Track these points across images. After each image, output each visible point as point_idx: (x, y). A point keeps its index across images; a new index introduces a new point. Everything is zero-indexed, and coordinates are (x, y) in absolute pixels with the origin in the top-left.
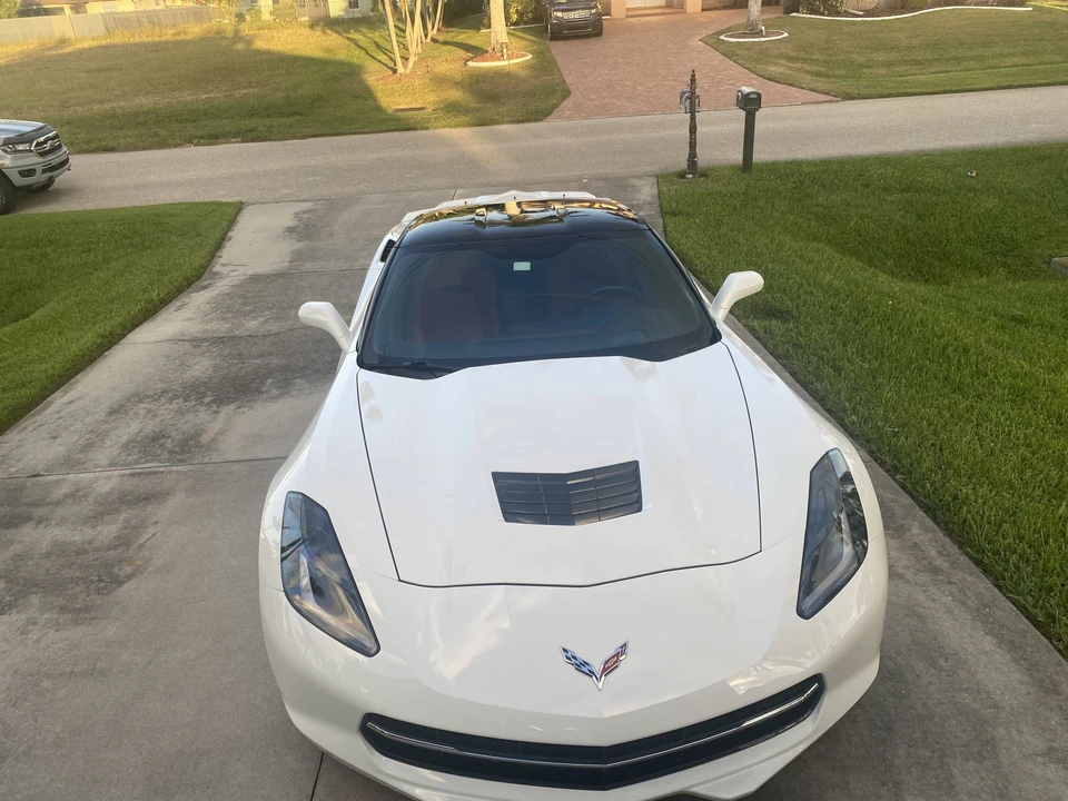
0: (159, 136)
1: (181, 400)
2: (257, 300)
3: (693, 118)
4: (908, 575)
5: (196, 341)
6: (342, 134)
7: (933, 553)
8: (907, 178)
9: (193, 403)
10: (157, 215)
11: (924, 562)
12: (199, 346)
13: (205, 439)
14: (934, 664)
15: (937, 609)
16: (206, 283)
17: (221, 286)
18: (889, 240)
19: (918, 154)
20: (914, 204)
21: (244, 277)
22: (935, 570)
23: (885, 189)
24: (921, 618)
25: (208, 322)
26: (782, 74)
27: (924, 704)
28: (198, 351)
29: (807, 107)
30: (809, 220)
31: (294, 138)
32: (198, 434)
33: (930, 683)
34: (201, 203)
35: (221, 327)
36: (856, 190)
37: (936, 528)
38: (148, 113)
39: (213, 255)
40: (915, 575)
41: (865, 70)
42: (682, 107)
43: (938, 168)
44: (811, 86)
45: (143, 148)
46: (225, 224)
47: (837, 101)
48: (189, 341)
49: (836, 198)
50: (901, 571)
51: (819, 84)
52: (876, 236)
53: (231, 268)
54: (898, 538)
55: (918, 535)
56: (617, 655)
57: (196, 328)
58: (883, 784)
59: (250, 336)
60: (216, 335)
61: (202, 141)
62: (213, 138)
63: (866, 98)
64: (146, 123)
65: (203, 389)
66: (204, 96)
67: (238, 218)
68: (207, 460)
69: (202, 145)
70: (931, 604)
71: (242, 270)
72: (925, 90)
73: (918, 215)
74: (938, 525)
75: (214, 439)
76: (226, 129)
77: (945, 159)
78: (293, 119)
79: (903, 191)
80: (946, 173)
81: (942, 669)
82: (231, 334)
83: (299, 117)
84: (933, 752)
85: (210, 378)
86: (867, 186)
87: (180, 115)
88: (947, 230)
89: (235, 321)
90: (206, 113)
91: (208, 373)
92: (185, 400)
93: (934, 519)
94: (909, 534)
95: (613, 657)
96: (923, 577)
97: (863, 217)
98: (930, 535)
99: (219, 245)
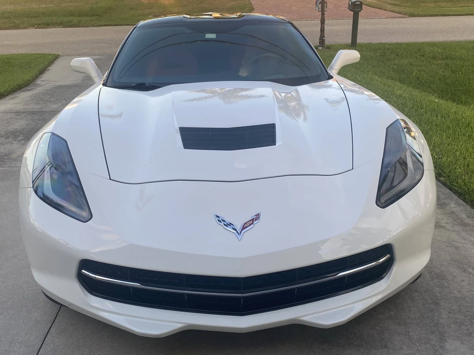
0: (15, 23)
1: (4, 138)
2: (59, 96)
3: (323, 14)
4: (448, 227)
5: (18, 113)
6: (121, 25)
7: (464, 216)
8: (446, 53)
9: (11, 140)
10: (8, 59)
11: (458, 221)
12: (20, 115)
13: (14, 156)
14: (465, 271)
15: (466, 244)
16: (30, 88)
17: (39, 90)
18: (436, 83)
19: (452, 42)
20: (450, 66)
21: (53, 86)
22: (465, 225)
23: (434, 58)
24: (457, 248)
25: (27, 105)
26: (375, 3)
27: (459, 291)
28: (19, 117)
29: (388, 20)
30: (389, 71)
31: (93, 26)
32: (10, 154)
33: (463, 281)
34: (34, 54)
35: (36, 107)
36: (416, 58)
37: (465, 204)
38: (11, 12)
39: (37, 77)
40: (452, 227)
41: (422, 4)
42: (317, 8)
43: (464, 48)
44: (391, 9)
45: (5, 29)
46: (46, 63)
47: (406, 17)
48: (15, 113)
49: (405, 61)
50: (444, 225)
51: (396, 9)
52: (428, 81)
53: (46, 82)
54: (442, 208)
55: (454, 207)
56: (253, 220)
57: (20, 107)
58: (432, 333)
59: (51, 111)
60: (31, 110)
61: (39, 26)
62: (47, 25)
63: (422, 16)
64: (9, 17)
65: (18, 134)
66: (44, 6)
67: (55, 62)
68: (13, 165)
69: (40, 28)
70: (463, 241)
71: (53, 83)
72: (456, 13)
73: (452, 71)
74: (467, 203)
75: (19, 156)
76: (54, 21)
77: (467, 44)
78: (94, 18)
79: (443, 59)
80: (468, 51)
81: (470, 273)
82: (41, 110)
83: (97, 17)
84: (465, 316)
85: (23, 129)
86: (423, 56)
87: (29, 14)
88: (469, 79)
89: (44, 105)
90: (44, 14)
91: (23, 127)
92: (6, 139)
93: (464, 200)
94: (449, 207)
95: (250, 221)
96: (458, 228)
97: (420, 71)
98: (462, 208)
99: (42, 72)
